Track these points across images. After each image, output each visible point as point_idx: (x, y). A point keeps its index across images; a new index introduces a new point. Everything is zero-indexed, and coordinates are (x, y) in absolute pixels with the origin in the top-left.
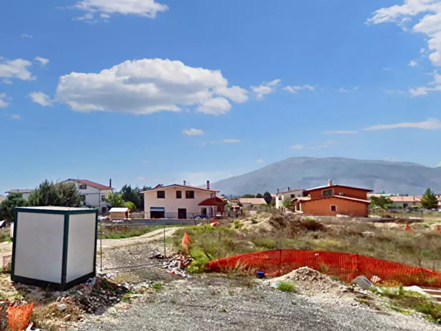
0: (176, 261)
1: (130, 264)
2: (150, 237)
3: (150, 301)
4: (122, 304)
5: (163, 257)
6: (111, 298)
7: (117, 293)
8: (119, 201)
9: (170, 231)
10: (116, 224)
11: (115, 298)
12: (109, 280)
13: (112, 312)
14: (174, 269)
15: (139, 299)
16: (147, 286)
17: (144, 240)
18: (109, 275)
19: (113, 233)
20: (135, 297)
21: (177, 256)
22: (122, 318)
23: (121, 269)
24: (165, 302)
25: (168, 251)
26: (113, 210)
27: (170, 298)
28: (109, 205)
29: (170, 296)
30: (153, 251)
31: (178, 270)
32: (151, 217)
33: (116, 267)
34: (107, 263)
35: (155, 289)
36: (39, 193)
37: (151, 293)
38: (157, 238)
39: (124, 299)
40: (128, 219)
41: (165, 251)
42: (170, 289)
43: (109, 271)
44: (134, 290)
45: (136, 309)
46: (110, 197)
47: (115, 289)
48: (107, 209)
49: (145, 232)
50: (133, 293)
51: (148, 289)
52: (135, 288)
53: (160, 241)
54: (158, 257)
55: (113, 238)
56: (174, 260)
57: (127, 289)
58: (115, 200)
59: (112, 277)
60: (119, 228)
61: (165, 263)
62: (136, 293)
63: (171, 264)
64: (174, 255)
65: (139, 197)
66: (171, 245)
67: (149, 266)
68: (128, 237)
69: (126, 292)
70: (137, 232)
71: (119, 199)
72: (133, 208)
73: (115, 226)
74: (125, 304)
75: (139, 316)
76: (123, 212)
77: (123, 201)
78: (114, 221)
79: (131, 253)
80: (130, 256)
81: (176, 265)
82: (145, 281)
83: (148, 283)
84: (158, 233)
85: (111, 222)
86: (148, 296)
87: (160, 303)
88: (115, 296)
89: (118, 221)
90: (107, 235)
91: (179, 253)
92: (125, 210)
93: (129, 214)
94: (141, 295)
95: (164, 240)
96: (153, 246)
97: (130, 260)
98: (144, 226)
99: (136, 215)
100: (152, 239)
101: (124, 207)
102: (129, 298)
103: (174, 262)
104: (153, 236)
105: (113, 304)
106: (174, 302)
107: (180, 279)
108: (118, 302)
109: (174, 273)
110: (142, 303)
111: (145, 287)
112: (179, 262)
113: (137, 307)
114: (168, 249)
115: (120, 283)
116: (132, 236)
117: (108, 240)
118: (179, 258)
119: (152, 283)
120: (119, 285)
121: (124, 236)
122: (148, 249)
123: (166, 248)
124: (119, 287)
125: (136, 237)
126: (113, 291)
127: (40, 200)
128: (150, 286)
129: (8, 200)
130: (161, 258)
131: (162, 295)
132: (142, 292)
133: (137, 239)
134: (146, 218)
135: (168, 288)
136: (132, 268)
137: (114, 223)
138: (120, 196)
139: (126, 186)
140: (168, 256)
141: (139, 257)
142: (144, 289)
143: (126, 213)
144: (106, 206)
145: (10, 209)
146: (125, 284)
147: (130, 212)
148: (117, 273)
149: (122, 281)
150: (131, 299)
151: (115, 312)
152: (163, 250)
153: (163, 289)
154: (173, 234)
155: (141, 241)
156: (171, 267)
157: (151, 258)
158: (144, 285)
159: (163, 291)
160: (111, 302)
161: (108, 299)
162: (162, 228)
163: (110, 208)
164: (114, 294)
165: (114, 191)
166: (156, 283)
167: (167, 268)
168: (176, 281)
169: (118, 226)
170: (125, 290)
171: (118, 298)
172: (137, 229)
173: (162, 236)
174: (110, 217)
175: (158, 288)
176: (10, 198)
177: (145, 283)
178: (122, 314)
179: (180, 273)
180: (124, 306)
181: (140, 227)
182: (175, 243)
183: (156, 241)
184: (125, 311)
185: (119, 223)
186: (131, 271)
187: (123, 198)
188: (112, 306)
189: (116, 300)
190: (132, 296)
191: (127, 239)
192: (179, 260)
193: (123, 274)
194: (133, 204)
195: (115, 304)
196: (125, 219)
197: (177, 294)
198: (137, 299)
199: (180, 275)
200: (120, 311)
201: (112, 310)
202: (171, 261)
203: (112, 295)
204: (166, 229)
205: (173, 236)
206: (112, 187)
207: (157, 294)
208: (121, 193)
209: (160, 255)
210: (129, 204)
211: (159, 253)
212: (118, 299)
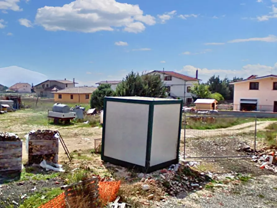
0: (267, 156)
1: (215, 155)
2: (238, 129)
3: (235, 192)
4: (205, 192)
5: (252, 150)
6: (193, 185)
7: (200, 180)
8: (206, 92)
9: (263, 125)
10: (202, 115)
11: (198, 185)
12: (192, 168)
13: (194, 198)
14: (264, 164)
15: (223, 189)
16: (232, 177)
17: (232, 132)
18: (192, 164)
19: (197, 124)
20: (219, 187)
21: (269, 150)
22: (204, 204)
23: (205, 159)
24: (251, 195)
25: (259, 145)
26: (198, 101)
27: (258, 192)
28: (195, 96)
29: (258, 190)
30: (241, 144)
31: (269, 165)
32: (241, 110)
33: (199, 156)
34: (191, 152)
35: (240, 181)
36: (125, 84)
37: (236, 185)
38: (247, 130)
39: (206, 187)
40: (215, 110)
41: (255, 144)
42: (259, 183)
43: (193, 160)
44: (217, 180)
45: (219, 198)
46: (196, 89)
47: (198, 177)
48: (193, 100)
49: (233, 124)
50: (216, 183)
51: (233, 180)
52: (219, 178)
53: (250, 134)
54: (246, 150)
55: (197, 128)
56: (265, 154)
57: (210, 178)
58: (201, 91)
59: (195, 165)
60: (204, 119)
61: (254, 157)
62: (219, 183)
63: (262, 158)
64: (266, 149)
65: (228, 89)
66: (263, 139)
67: (236, 158)
68: (213, 128)
69: (210, 181)
70: (224, 124)
71: (205, 91)
72: (221, 99)
73: (200, 117)
74: (207, 192)
75: (222, 204)
76: (209, 104)
77: (210, 92)
78: (199, 112)
79: (216, 145)
80: (215, 147)
81: (268, 160)
82: (230, 172)
83: (233, 175)
84: (248, 126)
85: (196, 113)
86: (233, 187)
87: (246, 195)
88: (197, 183)
89: (204, 112)
90: (192, 125)
91: (271, 148)
92: (211, 101)
93: (216, 106)
94: (225, 185)
95: (255, 134)
96: (241, 139)
97: (215, 151)
98: (231, 118)
99: (224, 107)
100: (240, 131)
101: (211, 99)
102: (212, 187)
103: (265, 157)
104: (241, 129)
105: (195, 191)
106: (261, 196)
107: (270, 174)
108: (201, 189)
109: (264, 167)
110: (226, 193)
111: (230, 178)
112: (272, 157)
113: (220, 195)
114: (260, 143)
115: (203, 172)
116: (218, 128)
117: (192, 130)
118: (272, 153)
119: (237, 175)
120: (202, 174)
121: (209, 127)
122: (235, 142)
123: (257, 142)
124: (202, 175)
125: (223, 129)
126: (196, 178)
127: (126, 90)
128: (235, 178)
129: (98, 90)
130: (249, 152)
131: (250, 188)
132: (226, 183)
133: (224, 131)
134: (234, 110)
135: (257, 181)
136: (216, 159)
137: (200, 114)
138: (206, 87)
139: (214, 77)
140: (258, 149)
141: (225, 148)
142: (229, 180)
143: (213, 104)
144: (191, 97)
145: (100, 98)
146: (208, 173)
147: (217, 104)
148: (201, 162)
149: (205, 170)
150: (214, 188)
151: (197, 197)
152: (253, 143)
153: (250, 182)
154: (266, 128)
155: (227, 133)
156: (261, 161)
157: (239, 151)
158: (229, 177)
159: (251, 184)
160: (193, 188)
161: (190, 185)
162: (253, 121)
163: (195, 99)
164: (197, 181)
165: (201, 83)
166: (243, 175)
167: (256, 161)
168: (266, 176)
169: (203, 117)
170: (208, 179)
171: (200, 185)
172: (224, 121)
173: (253, 129)
174: (195, 108)
175: (244, 180)
176: (100, 89)
177: (230, 174)
178: (204, 201)
179: (271, 168)
180: (206, 194)
181: (228, 120)
182: (268, 137)
183: (245, 133)
184: (208, 198)
185: (205, 114)
186: (215, 161)
187: (210, 89)
188: (194, 192)
189: (198, 187)
190: (215, 185)
191: (213, 130)
192: (271, 155)
193: (206, 163)
194: (221, 95)
195: (197, 190)
196: (212, 110)
197: (266, 188)
198: (221, 189)
199: (271, 170)
200: (203, 197)
201: (193, 195)
202: (262, 156)
203: (194, 182)
204: (258, 122)
205: (265, 130)
206: (198, 78)
207: (244, 186)
208: (208, 84)
209: (249, 148)
210: (217, 95)
211: (248, 146)
212: (201, 187)
